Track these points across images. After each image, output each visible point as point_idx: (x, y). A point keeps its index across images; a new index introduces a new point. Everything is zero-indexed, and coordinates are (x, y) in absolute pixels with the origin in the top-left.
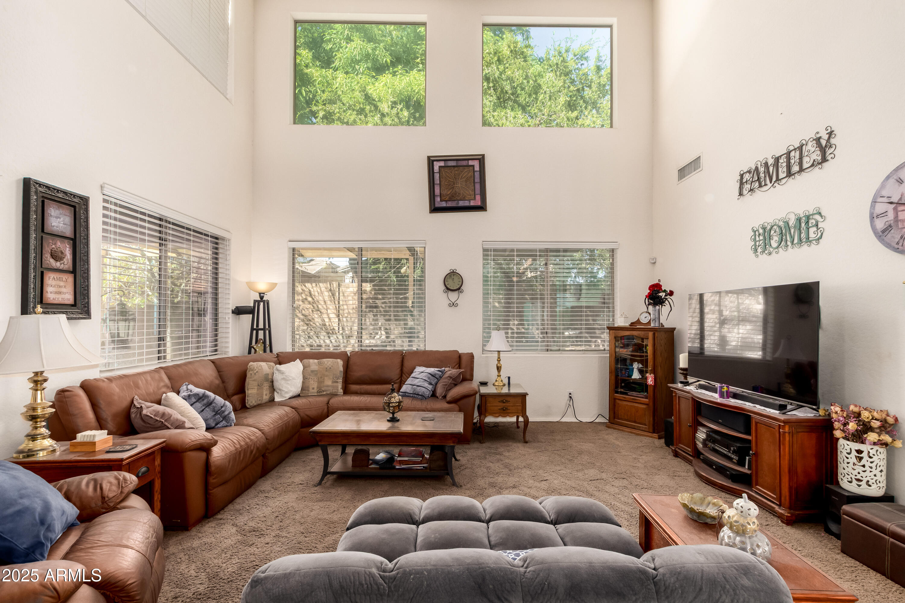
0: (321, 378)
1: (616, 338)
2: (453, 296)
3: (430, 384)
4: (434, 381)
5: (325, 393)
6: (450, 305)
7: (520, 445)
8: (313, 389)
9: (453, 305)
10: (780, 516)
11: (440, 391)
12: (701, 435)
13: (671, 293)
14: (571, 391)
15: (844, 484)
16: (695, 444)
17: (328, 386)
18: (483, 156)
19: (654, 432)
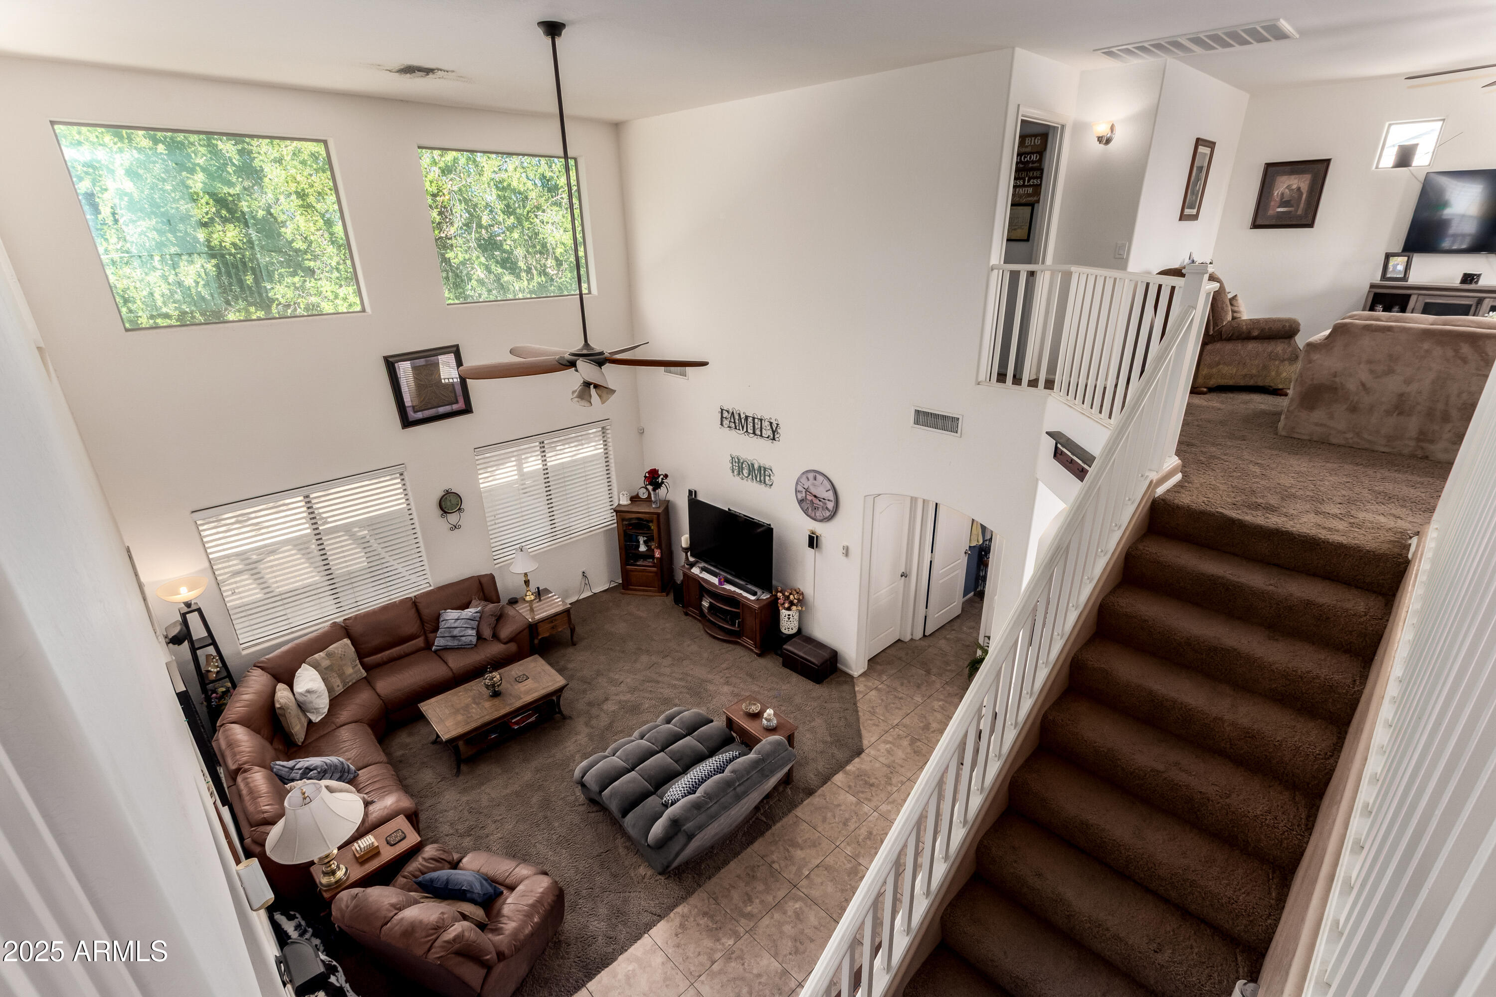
0: (339, 670)
1: (623, 520)
2: (453, 518)
3: (473, 629)
4: (475, 624)
5: (350, 684)
6: (451, 529)
7: (570, 650)
8: (338, 686)
9: (455, 527)
10: (756, 654)
11: (487, 633)
12: (705, 604)
13: (666, 476)
14: (583, 569)
15: (783, 630)
16: (702, 609)
17: (350, 675)
18: (457, 346)
19: (662, 592)
